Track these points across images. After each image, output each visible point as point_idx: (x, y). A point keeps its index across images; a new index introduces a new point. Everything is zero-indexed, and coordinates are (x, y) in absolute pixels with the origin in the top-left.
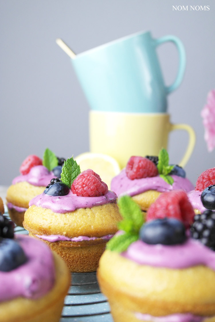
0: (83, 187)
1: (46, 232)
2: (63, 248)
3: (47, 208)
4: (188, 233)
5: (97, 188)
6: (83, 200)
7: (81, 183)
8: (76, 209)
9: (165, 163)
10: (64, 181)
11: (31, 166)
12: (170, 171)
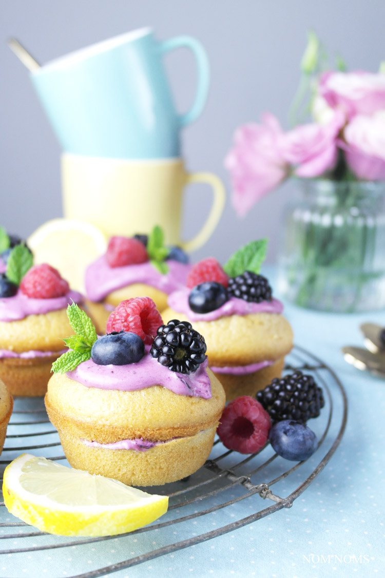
0: (35, 287)
2: (9, 367)
4: (148, 348)
5: (54, 287)
6: (35, 304)
7: (32, 282)
8: (25, 316)
9: (158, 244)
10: (12, 277)
12: (164, 256)
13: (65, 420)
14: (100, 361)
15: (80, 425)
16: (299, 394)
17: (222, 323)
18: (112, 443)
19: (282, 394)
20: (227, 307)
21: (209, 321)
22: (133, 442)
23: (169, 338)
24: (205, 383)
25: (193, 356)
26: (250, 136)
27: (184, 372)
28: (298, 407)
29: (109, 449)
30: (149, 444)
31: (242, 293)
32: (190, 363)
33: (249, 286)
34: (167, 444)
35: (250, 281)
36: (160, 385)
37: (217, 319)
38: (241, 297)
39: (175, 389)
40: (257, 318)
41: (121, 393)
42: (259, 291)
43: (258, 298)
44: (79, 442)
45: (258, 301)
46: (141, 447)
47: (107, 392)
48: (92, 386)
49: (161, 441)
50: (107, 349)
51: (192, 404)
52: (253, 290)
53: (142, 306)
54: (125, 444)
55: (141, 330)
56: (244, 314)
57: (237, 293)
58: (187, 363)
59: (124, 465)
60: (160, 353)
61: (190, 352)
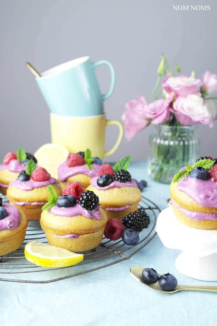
0: (37, 177)
1: (18, 201)
2: (27, 208)
3: (18, 188)
4: (77, 201)
5: (44, 177)
6: (37, 184)
7: (36, 175)
8: (33, 189)
9: (89, 157)
10: (28, 172)
11: (10, 159)
12: (91, 162)
13: (47, 227)
14: (59, 206)
15: (52, 229)
16: (138, 218)
17: (110, 191)
18: (63, 235)
19: (132, 218)
20: (112, 184)
21: (105, 190)
22: (71, 235)
23: (85, 197)
24: (98, 214)
25: (94, 204)
26: (132, 105)
27: (90, 210)
28: (138, 224)
29: (62, 238)
30: (77, 236)
31: (118, 179)
32: (93, 206)
33: (121, 176)
34: (83, 236)
35: (121, 174)
36: (81, 215)
37: (108, 189)
38: (118, 180)
39: (87, 216)
40: (124, 189)
41: (67, 218)
42: (125, 178)
43: (125, 181)
44: (52, 235)
45: (125, 182)
46: (74, 237)
47: (62, 217)
48: (56, 215)
49: (81, 235)
50: (62, 201)
51: (93, 221)
52: (122, 177)
53: (76, 185)
54: (68, 236)
55: (75, 194)
56: (119, 187)
57: (116, 178)
58: (92, 206)
59: (68, 244)
60: (81, 203)
61: (93, 203)
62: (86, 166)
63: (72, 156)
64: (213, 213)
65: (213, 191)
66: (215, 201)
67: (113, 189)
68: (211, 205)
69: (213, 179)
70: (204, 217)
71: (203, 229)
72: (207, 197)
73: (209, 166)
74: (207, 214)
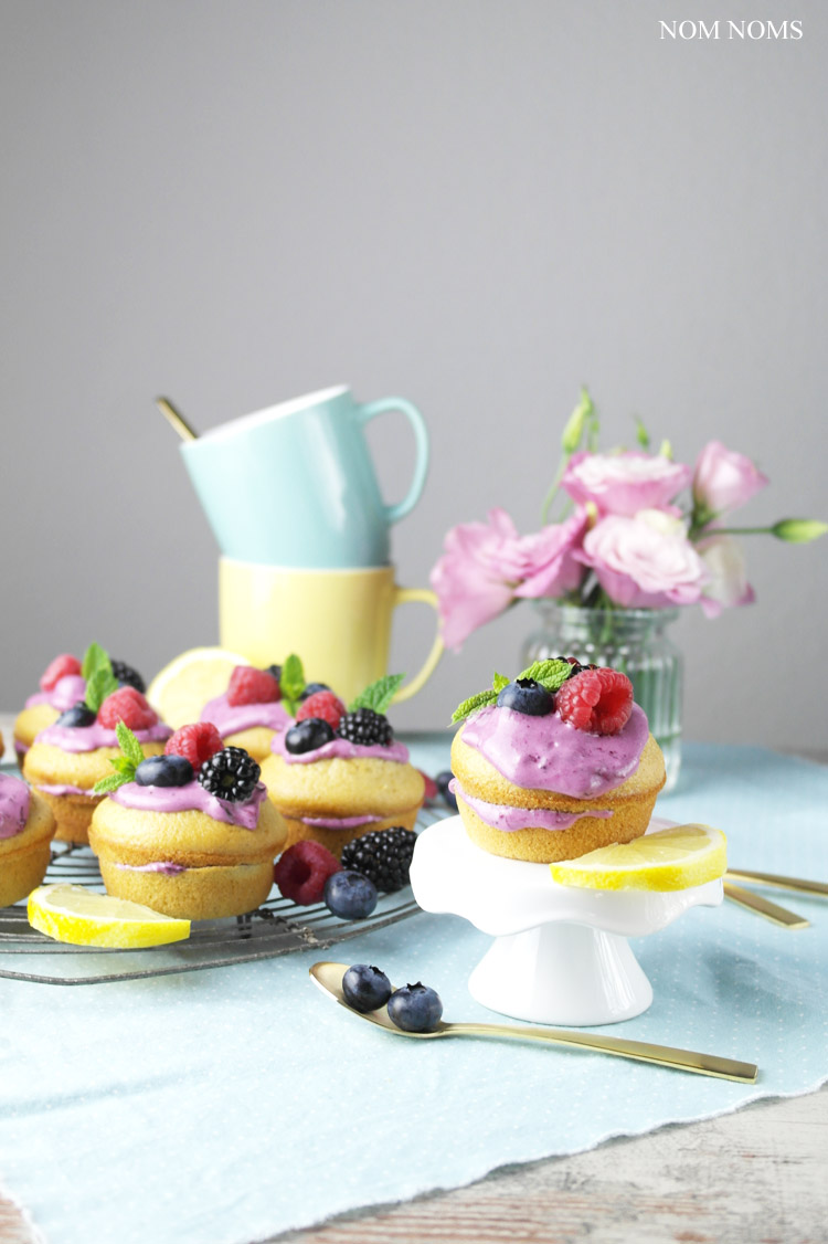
1: (50, 781)
2: (73, 806)
3: (55, 745)
4: (198, 773)
6: (109, 735)
7: (109, 709)
8: (95, 748)
9: (294, 679)
10: (91, 705)
11: (61, 675)
12: (299, 694)
13: (101, 842)
15: (113, 847)
16: (388, 848)
17: (320, 766)
18: (142, 865)
19: (367, 846)
20: (327, 748)
22: (163, 865)
23: (216, 762)
24: (250, 813)
25: (240, 783)
26: (466, 539)
27: (229, 798)
28: (384, 863)
29: (138, 872)
30: (178, 868)
31: (349, 732)
32: (237, 791)
33: (357, 725)
34: (200, 870)
35: (359, 719)
36: (199, 810)
37: (314, 761)
38: (346, 737)
39: (214, 814)
40: (362, 763)
41: (157, 814)
42: (368, 732)
43: (368, 740)
44: (113, 865)
45: (368, 744)
46: (170, 870)
47: (143, 813)
48: (130, 807)
49: (194, 867)
50: (150, 770)
51: (231, 831)
52: (360, 729)
54: (154, 867)
55: (195, 755)
56: (347, 757)
57: (344, 732)
58: (234, 790)
59: (155, 891)
60: (206, 777)
61: (239, 779)
62: (283, 706)
63: (241, 673)
64: (549, 809)
65: (551, 745)
66: (552, 773)
67: (328, 762)
68: (540, 782)
69: (558, 715)
70: (524, 820)
71: (528, 861)
72: (531, 759)
73: (559, 679)
74: (532, 811)
